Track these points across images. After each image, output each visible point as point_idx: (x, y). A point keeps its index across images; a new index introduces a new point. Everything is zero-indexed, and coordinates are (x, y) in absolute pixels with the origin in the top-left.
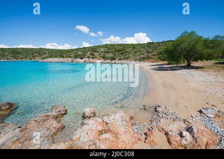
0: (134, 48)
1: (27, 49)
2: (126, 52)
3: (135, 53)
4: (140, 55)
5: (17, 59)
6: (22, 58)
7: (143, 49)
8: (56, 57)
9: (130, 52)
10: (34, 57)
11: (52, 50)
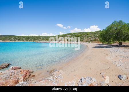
0: (88, 34)
1: (32, 36)
2: (82, 37)
3: (88, 37)
4: (90, 38)
5: (27, 41)
6: (29, 41)
7: (93, 35)
8: (44, 40)
9: (84, 37)
10: (35, 40)
11: (44, 37)
